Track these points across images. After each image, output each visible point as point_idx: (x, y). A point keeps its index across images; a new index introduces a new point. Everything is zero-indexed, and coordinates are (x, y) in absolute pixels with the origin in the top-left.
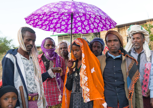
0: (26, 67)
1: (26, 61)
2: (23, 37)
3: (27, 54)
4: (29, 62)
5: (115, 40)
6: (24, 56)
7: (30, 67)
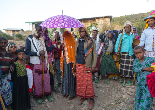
0: (38, 44)
1: (37, 41)
2: (36, 29)
3: (38, 38)
4: (39, 41)
5: (83, 31)
6: (36, 38)
7: (39, 44)
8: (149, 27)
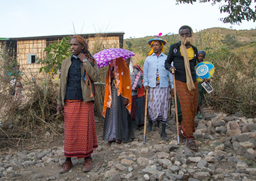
8: (154, 54)
